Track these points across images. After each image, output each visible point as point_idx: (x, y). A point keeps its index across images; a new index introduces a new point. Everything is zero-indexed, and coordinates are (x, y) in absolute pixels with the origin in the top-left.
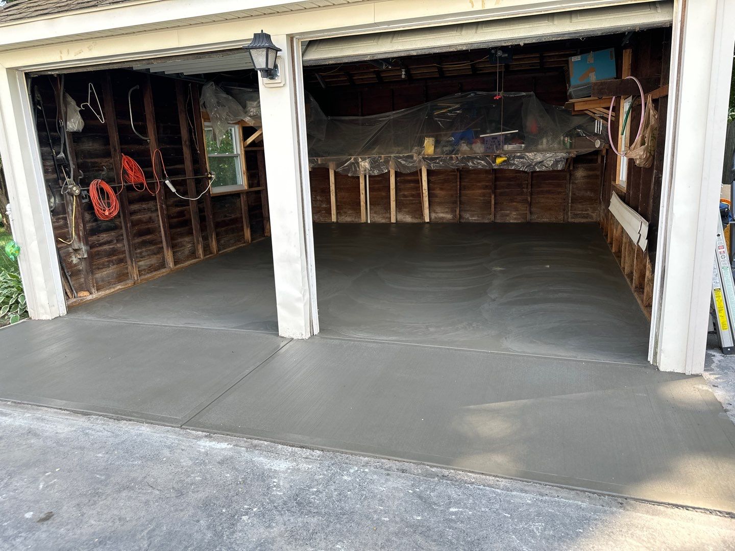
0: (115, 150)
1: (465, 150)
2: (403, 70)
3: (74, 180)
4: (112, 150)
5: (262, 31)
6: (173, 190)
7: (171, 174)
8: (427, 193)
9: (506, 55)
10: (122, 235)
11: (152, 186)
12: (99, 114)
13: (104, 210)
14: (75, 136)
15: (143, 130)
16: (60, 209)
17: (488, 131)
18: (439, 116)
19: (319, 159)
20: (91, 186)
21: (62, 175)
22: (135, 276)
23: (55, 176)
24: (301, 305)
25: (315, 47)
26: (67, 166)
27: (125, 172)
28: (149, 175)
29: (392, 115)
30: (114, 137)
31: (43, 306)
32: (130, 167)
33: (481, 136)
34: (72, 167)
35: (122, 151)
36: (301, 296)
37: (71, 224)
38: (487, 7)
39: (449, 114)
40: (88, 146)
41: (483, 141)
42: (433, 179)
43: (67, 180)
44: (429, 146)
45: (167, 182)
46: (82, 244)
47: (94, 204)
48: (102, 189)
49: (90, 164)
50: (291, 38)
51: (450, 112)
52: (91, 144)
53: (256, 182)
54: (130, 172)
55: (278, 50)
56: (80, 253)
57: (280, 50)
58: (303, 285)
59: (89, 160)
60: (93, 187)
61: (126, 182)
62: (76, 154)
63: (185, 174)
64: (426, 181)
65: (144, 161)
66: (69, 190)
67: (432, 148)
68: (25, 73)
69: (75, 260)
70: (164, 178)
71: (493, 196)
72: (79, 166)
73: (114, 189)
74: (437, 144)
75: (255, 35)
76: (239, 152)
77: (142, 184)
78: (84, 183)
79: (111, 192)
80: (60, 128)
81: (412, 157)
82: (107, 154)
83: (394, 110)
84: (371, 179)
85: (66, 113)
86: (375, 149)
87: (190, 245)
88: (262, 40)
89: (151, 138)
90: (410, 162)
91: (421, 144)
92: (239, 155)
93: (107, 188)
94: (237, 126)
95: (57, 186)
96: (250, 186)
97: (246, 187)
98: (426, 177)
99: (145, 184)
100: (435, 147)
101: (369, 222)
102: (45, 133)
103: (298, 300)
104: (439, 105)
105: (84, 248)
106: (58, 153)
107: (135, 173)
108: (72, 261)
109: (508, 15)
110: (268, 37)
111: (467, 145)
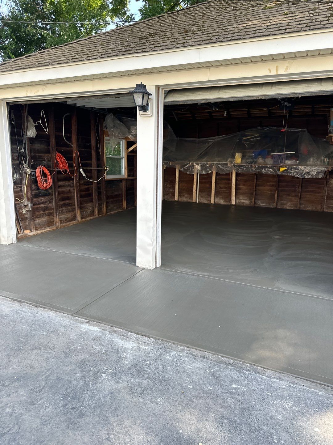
0: (53, 150)
1: (261, 162)
2: (226, 111)
3: (28, 165)
4: (51, 149)
5: (141, 83)
6: (84, 175)
7: (84, 165)
8: (235, 187)
9: (290, 105)
10: (52, 199)
11: (72, 172)
12: (46, 128)
13: (43, 184)
14: (31, 140)
15: (69, 139)
16: (19, 181)
17: (276, 151)
18: (246, 140)
19: (170, 162)
20: (37, 169)
21: (21, 162)
22: (58, 223)
23: (18, 162)
24: (150, 248)
25: (172, 94)
26: (25, 157)
27: (57, 162)
28: (71, 166)
29: (217, 139)
30: (53, 142)
31: (4, 237)
32: (60, 160)
33: (271, 154)
34: (28, 157)
35: (57, 150)
36: (151, 242)
37: (24, 191)
38: (279, 73)
39: (252, 139)
40: (38, 146)
41: (273, 157)
42: (239, 178)
43: (24, 165)
44: (238, 158)
45: (81, 170)
46: (29, 202)
47: (38, 180)
48: (43, 172)
49: (38, 157)
50: (158, 88)
51: (253, 138)
52: (39, 146)
53: (132, 174)
54: (60, 163)
55: (150, 95)
56: (27, 207)
57: (151, 95)
58: (153, 236)
59: (37, 154)
60: (38, 170)
61: (57, 169)
62: (31, 150)
63: (92, 166)
64: (235, 179)
65: (69, 157)
66: (25, 171)
67: (240, 160)
68: (7, 103)
69: (24, 211)
70: (80, 168)
71: (276, 192)
72: (32, 157)
73: (50, 172)
74: (243, 157)
75: (137, 85)
76: (124, 156)
77: (66, 170)
78: (33, 167)
79: (48, 173)
80: (23, 135)
81: (227, 164)
82: (48, 152)
83: (218, 135)
84: (201, 176)
85: (27, 127)
86: (204, 158)
87: (91, 208)
88: (141, 89)
89: (74, 144)
90: (225, 167)
91: (233, 157)
92: (123, 157)
93: (46, 171)
94: (124, 141)
95: (19, 168)
96: (128, 176)
97: (126, 177)
98: (235, 177)
99: (68, 170)
100: (242, 159)
101: (197, 202)
102: (15, 137)
103: (150, 245)
104: (246, 133)
105: (30, 205)
106: (21, 149)
107: (63, 163)
108: (23, 212)
109: (292, 79)
110: (144, 86)
111: (262, 159)
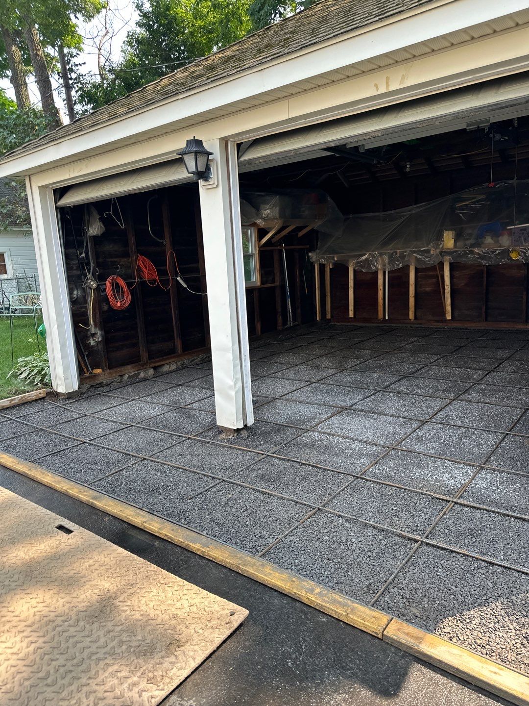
0: (132, 251)
1: (489, 243)
2: (408, 163)
3: (93, 275)
4: (130, 251)
5: (194, 137)
6: (185, 286)
7: (183, 272)
8: (449, 289)
9: (506, 138)
10: (136, 324)
11: (166, 283)
12: (120, 220)
13: (117, 302)
14: (95, 238)
15: (160, 234)
16: (82, 299)
17: (517, 222)
18: (461, 208)
19: (335, 256)
20: (107, 281)
21: (84, 272)
22: (145, 359)
23: (79, 272)
26: (88, 264)
27: (139, 269)
28: (162, 272)
29: (415, 209)
30: (132, 241)
31: (60, 379)
32: (145, 266)
33: (509, 228)
34: (92, 265)
35: (138, 251)
36: (232, 384)
37: (90, 313)
38: (392, 88)
39: (472, 206)
40: (109, 248)
41: (510, 232)
42: (457, 274)
43: (88, 276)
44: (449, 240)
45: (178, 278)
46: (98, 329)
47: (109, 298)
48: (117, 284)
49: (110, 263)
50: (225, 141)
51: (474, 203)
52: (111, 247)
53: (271, 278)
54: (144, 269)
55: (210, 154)
56: (96, 337)
57: (212, 154)
58: (235, 373)
59: (109, 260)
60: (108, 283)
61: (141, 278)
62: (97, 256)
63: (199, 272)
64: (449, 276)
65: (158, 260)
66: (88, 284)
67: (452, 242)
68: (53, 190)
69: (92, 343)
70: (177, 276)
72: (98, 265)
73: (129, 285)
74: (457, 238)
75: (187, 141)
76: (254, 252)
77: (155, 280)
78: (101, 278)
79: (126, 289)
80: (84, 233)
81: (428, 251)
82: (126, 255)
83: (416, 204)
84: (391, 275)
85: (89, 221)
86: (391, 244)
87: (200, 335)
89: (167, 242)
90: (426, 257)
91: (439, 237)
92: (253, 254)
93: (122, 283)
94: (253, 229)
95: (80, 281)
96: (262, 282)
97: (259, 284)
98: (449, 272)
99: (158, 280)
100: (455, 242)
101: (387, 318)
102: (73, 238)
104: (462, 196)
105: (99, 333)
106: (81, 254)
107: (149, 270)
108: (90, 343)
111: (492, 239)
